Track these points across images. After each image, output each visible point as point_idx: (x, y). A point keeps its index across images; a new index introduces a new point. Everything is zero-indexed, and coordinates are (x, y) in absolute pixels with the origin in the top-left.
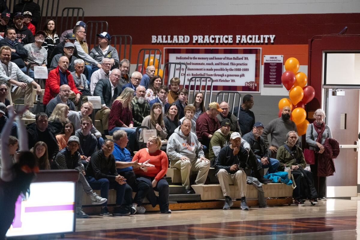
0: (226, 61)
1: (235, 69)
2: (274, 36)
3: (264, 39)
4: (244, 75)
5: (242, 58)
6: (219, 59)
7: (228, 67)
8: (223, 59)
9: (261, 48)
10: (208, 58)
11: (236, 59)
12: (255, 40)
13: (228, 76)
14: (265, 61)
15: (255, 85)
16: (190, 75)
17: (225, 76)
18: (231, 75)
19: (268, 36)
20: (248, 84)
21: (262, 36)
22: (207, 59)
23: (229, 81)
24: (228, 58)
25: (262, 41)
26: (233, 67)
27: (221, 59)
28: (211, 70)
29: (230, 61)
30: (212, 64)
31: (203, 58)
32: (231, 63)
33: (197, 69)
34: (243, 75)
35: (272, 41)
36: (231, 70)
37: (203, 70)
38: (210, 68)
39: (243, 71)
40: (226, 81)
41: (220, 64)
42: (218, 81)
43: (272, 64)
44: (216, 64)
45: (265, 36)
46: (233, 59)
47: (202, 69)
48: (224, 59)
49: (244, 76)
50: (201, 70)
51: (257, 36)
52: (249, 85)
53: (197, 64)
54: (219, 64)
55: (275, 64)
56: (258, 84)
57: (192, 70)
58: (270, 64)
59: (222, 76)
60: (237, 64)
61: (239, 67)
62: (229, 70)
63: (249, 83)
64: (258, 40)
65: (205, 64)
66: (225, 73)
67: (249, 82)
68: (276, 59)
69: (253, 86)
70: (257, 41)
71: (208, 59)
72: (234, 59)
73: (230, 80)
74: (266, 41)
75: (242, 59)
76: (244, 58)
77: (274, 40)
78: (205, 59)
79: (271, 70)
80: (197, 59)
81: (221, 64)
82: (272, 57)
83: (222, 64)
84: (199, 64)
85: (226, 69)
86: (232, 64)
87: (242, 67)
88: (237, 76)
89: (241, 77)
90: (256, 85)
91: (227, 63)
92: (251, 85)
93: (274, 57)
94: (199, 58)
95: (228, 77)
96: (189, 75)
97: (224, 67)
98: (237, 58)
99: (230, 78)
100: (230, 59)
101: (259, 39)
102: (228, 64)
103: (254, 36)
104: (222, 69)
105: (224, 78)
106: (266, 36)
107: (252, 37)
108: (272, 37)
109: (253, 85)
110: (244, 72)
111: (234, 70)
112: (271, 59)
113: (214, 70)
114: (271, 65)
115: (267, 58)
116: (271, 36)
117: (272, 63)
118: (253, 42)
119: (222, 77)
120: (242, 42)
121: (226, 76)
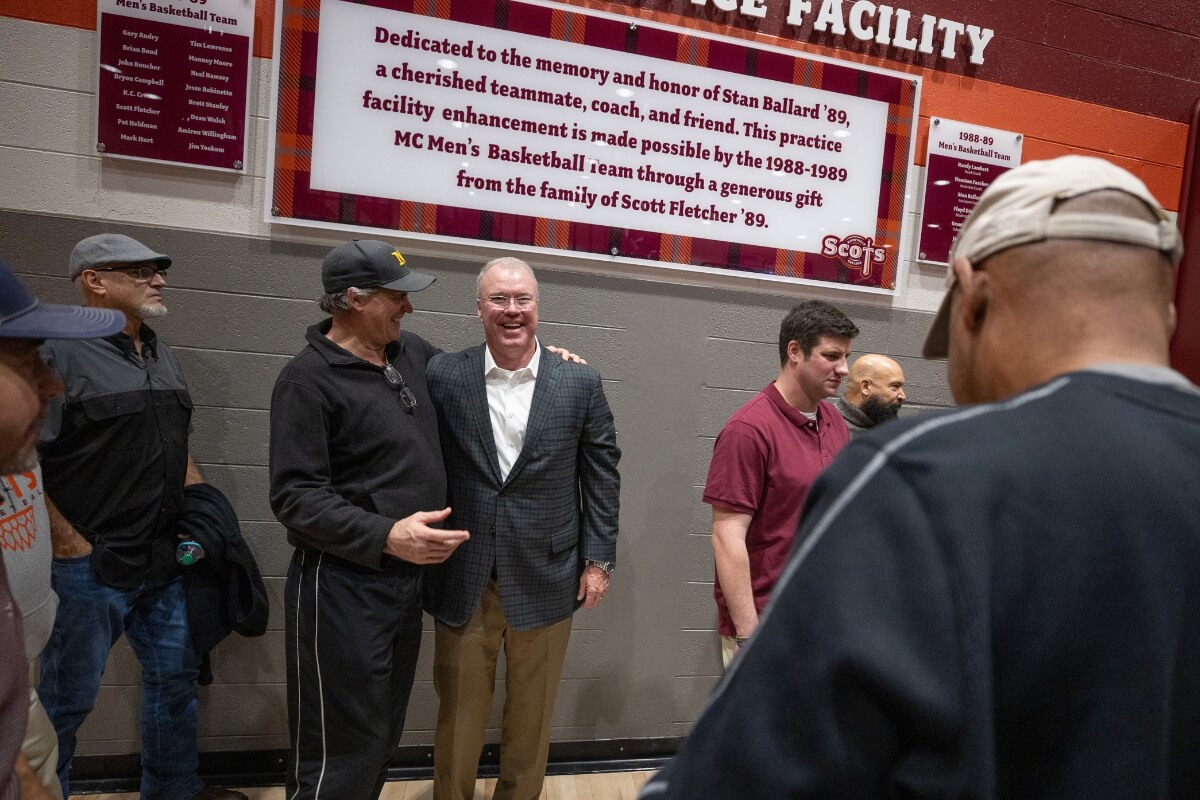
0: (719, 111)
1: (770, 159)
2: (989, 34)
3: (939, 38)
4: (819, 198)
5: (817, 110)
6: (675, 88)
7: (732, 144)
8: (700, 94)
9: (918, 80)
10: (604, 76)
11: (778, 108)
12: (892, 34)
13: (728, 189)
14: (933, 148)
15: (872, 256)
16: (476, 152)
17: (707, 184)
18: (745, 190)
19: (960, 27)
20: (838, 245)
21: (929, 21)
22: (598, 76)
23: (733, 216)
24: (731, 97)
25: (927, 47)
26: (761, 149)
27: (689, 91)
28: (625, 141)
29: (743, 115)
30: (634, 111)
31: (570, 69)
32: (748, 125)
33: (529, 126)
34: (815, 199)
35: (977, 58)
36: (747, 160)
37: (569, 132)
38: (619, 134)
39: (814, 175)
40: (714, 214)
41: (682, 120)
42: (667, 208)
43: (967, 166)
44: (653, 116)
45: (944, 23)
46: (761, 103)
47: (564, 128)
48: (709, 94)
49: (819, 205)
50: (558, 131)
51: (904, 15)
52: (845, 251)
53: (528, 94)
54: (674, 119)
55: (980, 168)
56: (892, 256)
57: (495, 121)
58: (960, 165)
59: (693, 183)
60: (785, 138)
61: (792, 152)
62: (734, 159)
63: (845, 242)
64: (909, 37)
65: (586, 101)
66: (711, 170)
67: (842, 240)
68: (986, 148)
69: (862, 259)
70: (902, 41)
71: (604, 79)
72: (768, 103)
73: (739, 213)
74: (949, 52)
75: (815, 113)
76: (823, 114)
77: (986, 53)
78: (584, 72)
79: (960, 195)
80: (534, 63)
81: (687, 117)
82: (971, 136)
83: (694, 119)
84: (545, 97)
85: (717, 153)
86: (752, 129)
87: (810, 156)
88: (780, 196)
89: (799, 205)
90: (880, 256)
91: (726, 121)
92: (855, 252)
93: (982, 137)
94: (543, 65)
95: (724, 193)
96: (469, 150)
97: (709, 139)
98: (787, 107)
99: (735, 203)
100: (744, 102)
101: (915, 31)
102: (730, 128)
103: (886, 11)
104: (694, 145)
105: (701, 198)
106: (952, 28)
107: (878, 15)
108: (981, 39)
109: (864, 253)
110: (822, 185)
111: (765, 164)
112: (967, 144)
113: (639, 145)
114: (962, 173)
115: (947, 135)
116: (973, 31)
117: (971, 163)
118: (883, 38)
119: (689, 188)
120: (820, 25)
121: (713, 186)
